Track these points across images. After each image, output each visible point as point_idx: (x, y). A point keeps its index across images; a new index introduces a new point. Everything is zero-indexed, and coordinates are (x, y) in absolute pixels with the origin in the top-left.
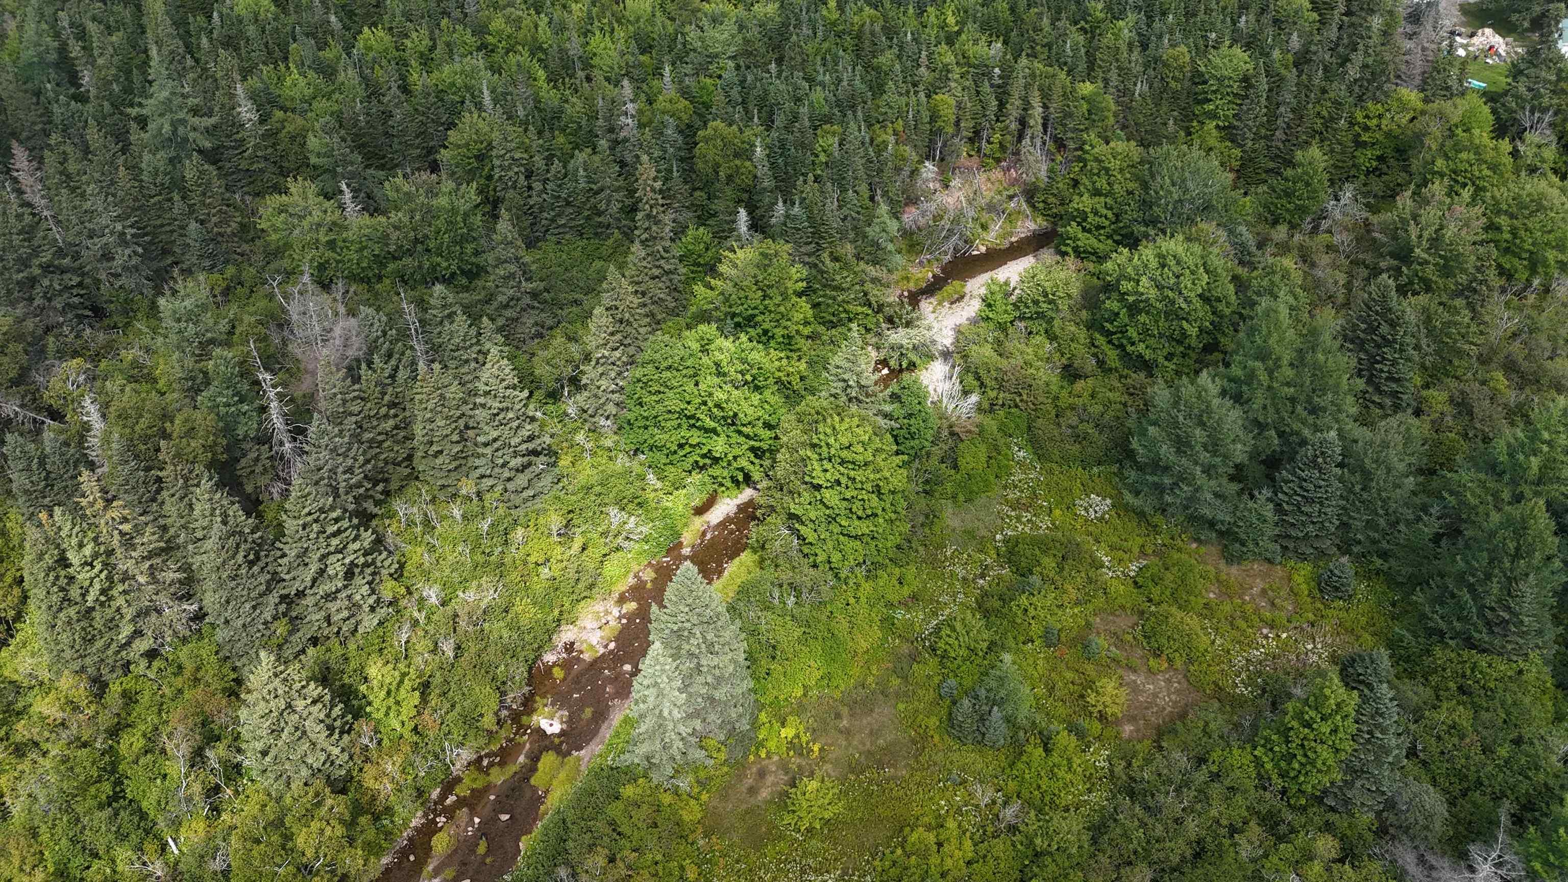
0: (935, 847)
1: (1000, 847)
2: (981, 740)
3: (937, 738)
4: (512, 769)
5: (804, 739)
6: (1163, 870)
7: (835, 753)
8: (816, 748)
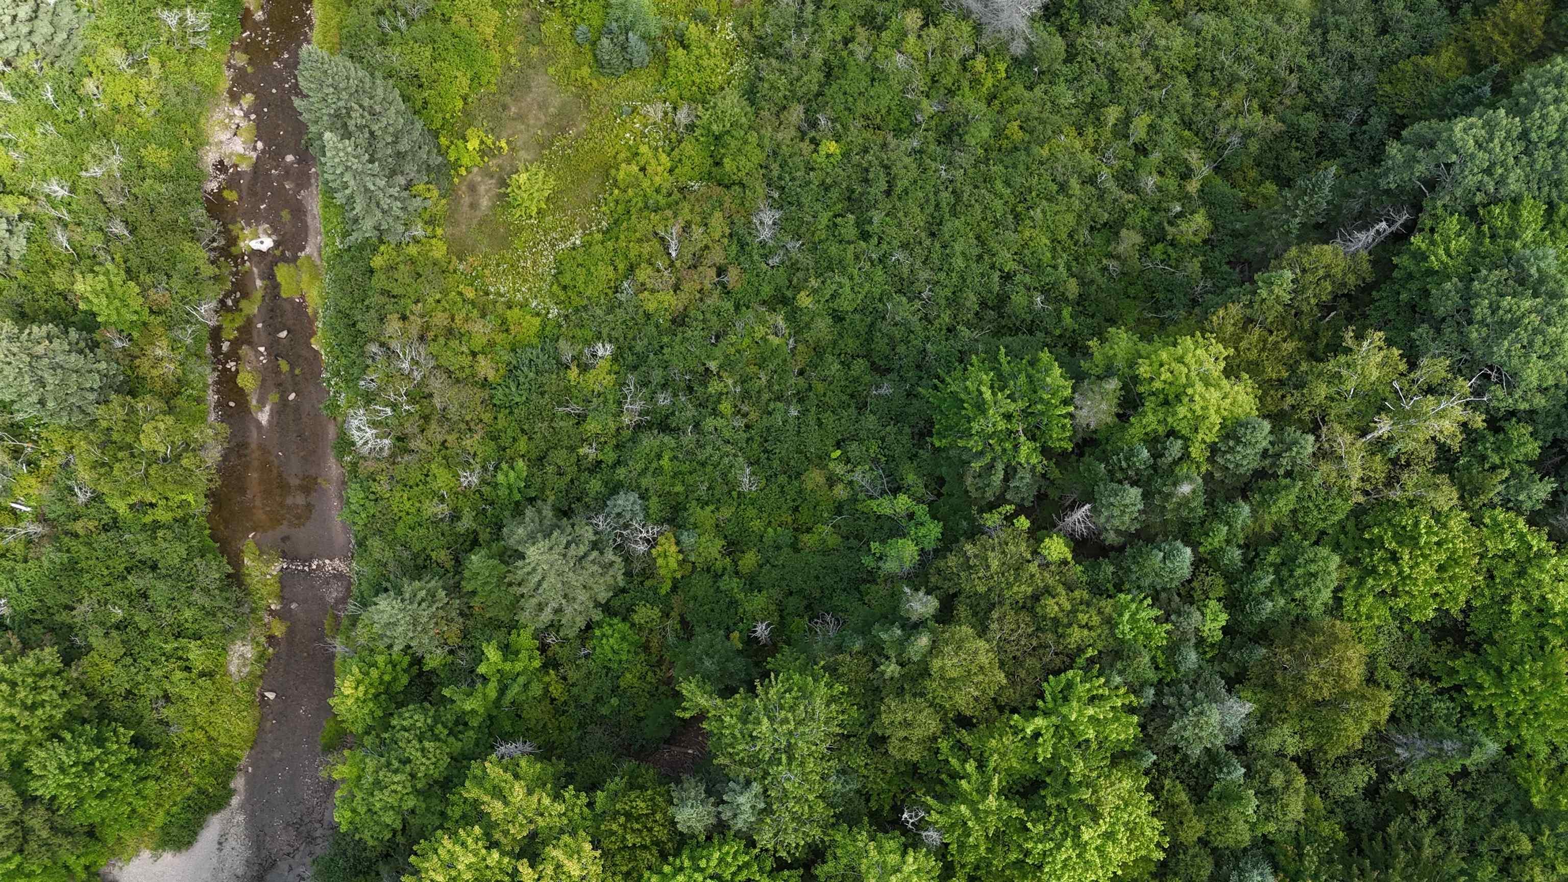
0: (641, 175)
1: (688, 148)
2: (630, 67)
3: (595, 83)
4: (258, 295)
5: (489, 142)
6: (809, 100)
7: (520, 139)
8: (503, 144)
